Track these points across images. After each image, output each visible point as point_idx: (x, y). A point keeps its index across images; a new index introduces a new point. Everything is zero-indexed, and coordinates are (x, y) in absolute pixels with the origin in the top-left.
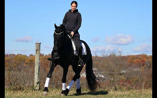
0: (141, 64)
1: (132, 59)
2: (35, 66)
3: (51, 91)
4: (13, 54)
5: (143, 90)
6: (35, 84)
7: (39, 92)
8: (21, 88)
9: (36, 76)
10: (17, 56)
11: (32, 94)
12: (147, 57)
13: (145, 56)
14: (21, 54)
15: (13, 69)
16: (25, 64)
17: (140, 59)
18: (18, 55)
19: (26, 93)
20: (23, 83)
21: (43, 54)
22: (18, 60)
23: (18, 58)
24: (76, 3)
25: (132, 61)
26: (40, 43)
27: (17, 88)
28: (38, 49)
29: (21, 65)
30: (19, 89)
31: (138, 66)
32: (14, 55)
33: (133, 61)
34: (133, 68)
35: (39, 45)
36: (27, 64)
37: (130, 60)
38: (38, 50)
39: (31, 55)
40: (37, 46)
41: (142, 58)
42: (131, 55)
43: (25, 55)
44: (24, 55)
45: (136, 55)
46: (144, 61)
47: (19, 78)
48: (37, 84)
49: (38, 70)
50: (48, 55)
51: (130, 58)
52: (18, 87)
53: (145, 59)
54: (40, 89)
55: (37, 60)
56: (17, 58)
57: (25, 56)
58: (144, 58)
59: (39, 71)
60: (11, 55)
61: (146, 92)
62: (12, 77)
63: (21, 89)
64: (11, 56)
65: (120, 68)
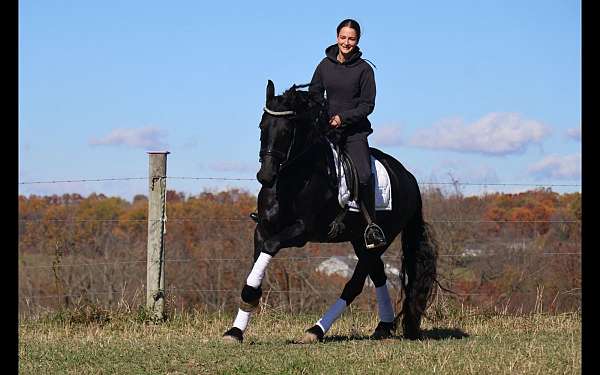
0: (535, 227)
1: (500, 206)
2: (150, 237)
3: (205, 323)
4: (75, 195)
5: (538, 317)
6: (150, 301)
7: (164, 328)
8: (98, 314)
9: (152, 271)
10: (88, 199)
11: (138, 335)
12: (554, 200)
13: (549, 197)
14: (102, 195)
15: (76, 247)
16: (117, 231)
17: (531, 206)
18: (94, 196)
19: (117, 334)
20: (111, 297)
21: (181, 193)
22: (91, 215)
23: (92, 210)
24: (355, 26)
25: (502, 214)
26: (166, 154)
27: (85, 314)
28: (158, 174)
29: (100, 234)
30: (92, 319)
31: (522, 233)
32: (77, 197)
33: (505, 216)
34: (506, 242)
35: (161, 159)
36: (123, 228)
37: (496, 212)
38: (158, 177)
39: (138, 198)
40: (153, 164)
41: (538, 203)
42: (498, 193)
43: (116, 196)
44: (113, 198)
45: (518, 193)
46: (544, 215)
47: (96, 280)
48: (156, 299)
49: (159, 251)
50: (197, 198)
51: (494, 203)
52: (88, 310)
53: (550, 207)
54: (165, 317)
55: (155, 215)
56: (90, 207)
57: (118, 201)
58: (547, 204)
59: (161, 252)
60: (67, 197)
61: (549, 325)
62: (70, 278)
63: (98, 318)
64: (67, 203)
65: (457, 241)
